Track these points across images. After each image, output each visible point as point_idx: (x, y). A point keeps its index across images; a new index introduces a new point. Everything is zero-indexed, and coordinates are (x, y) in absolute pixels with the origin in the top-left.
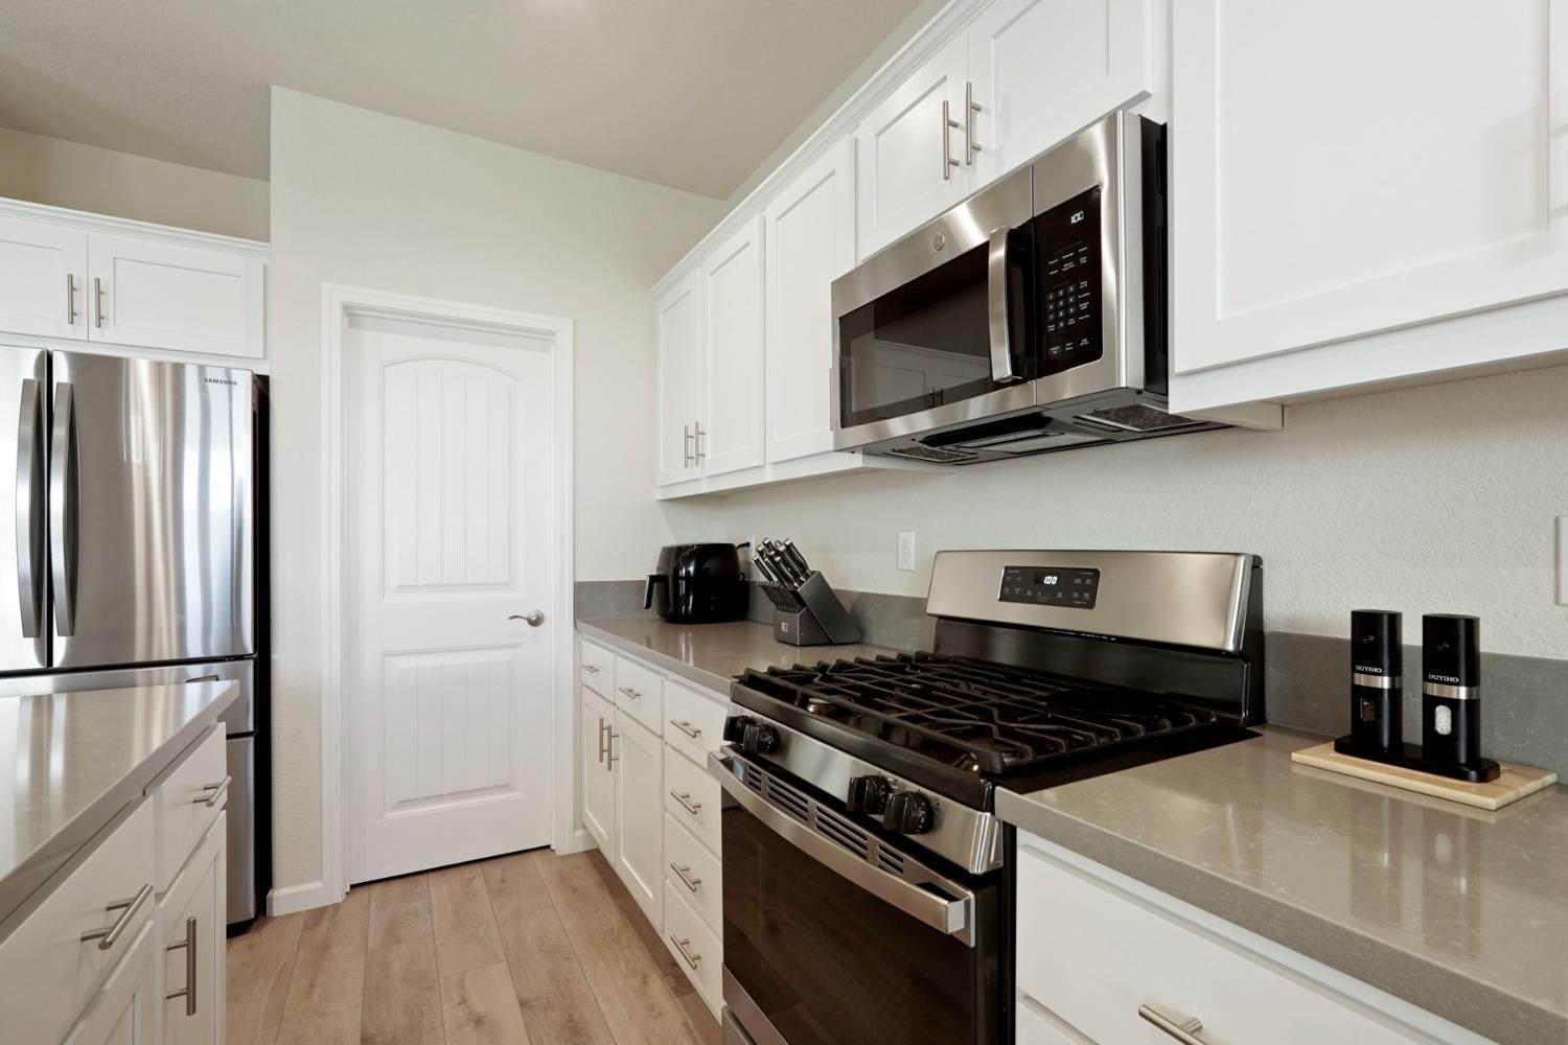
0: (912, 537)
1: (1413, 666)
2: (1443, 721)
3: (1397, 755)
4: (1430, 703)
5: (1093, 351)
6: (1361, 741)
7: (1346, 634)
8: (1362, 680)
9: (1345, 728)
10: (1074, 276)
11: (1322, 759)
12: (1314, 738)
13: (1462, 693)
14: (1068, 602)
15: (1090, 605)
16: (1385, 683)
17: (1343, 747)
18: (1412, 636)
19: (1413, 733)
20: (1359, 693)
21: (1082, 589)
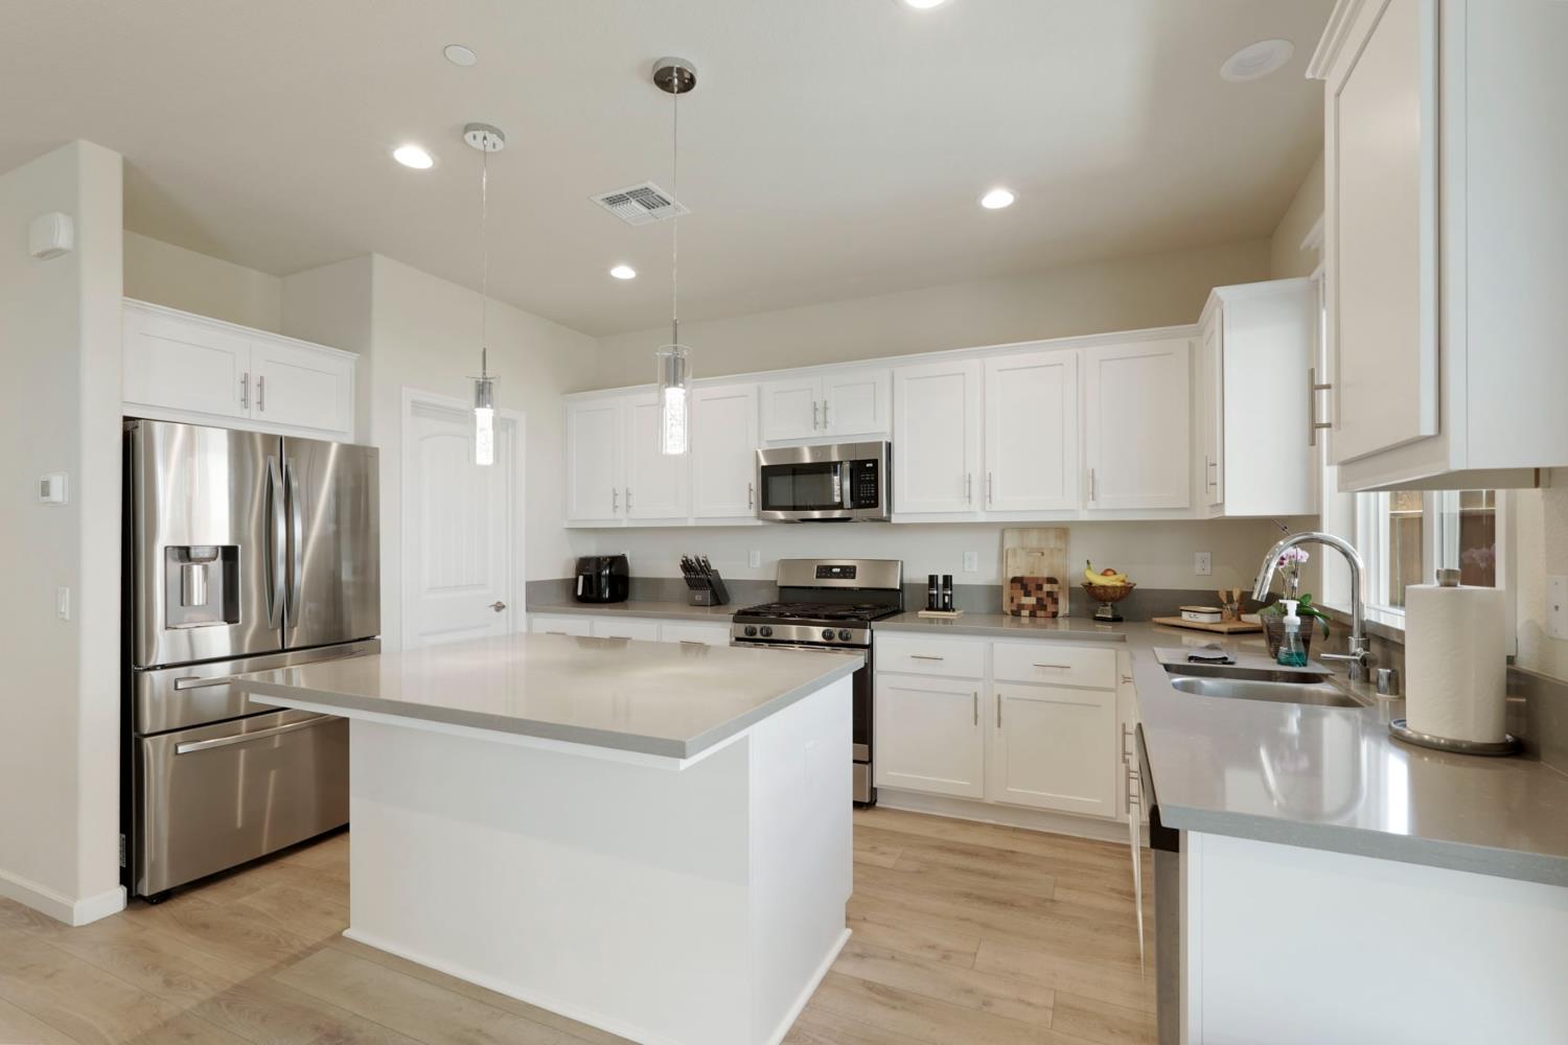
0: (758, 553)
1: (941, 588)
2: (947, 600)
3: (938, 609)
4: (944, 595)
5: (876, 505)
6: (931, 608)
7: (927, 582)
8: (931, 592)
9: (927, 606)
10: (870, 482)
11: (923, 614)
12: (921, 610)
13: (949, 592)
14: (845, 577)
15: (854, 577)
16: (935, 592)
17: (927, 610)
18: (940, 581)
19: (941, 605)
20: (931, 595)
21: (850, 573)
